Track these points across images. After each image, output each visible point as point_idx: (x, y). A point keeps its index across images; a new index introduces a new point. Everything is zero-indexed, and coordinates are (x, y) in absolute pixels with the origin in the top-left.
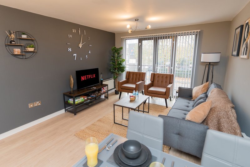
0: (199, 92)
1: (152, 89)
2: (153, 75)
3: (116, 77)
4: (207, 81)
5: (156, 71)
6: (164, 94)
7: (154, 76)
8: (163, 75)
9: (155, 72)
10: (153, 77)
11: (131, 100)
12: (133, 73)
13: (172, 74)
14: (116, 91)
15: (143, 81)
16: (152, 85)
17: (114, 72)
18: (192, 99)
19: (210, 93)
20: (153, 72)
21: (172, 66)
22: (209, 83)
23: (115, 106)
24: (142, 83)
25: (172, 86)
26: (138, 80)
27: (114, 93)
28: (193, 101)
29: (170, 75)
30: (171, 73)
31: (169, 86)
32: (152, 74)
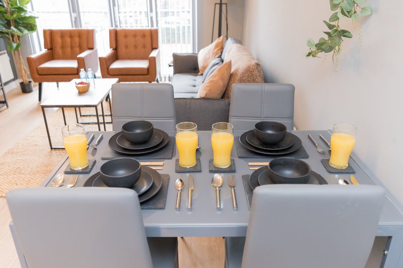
0: (209, 58)
1: (116, 65)
2: (113, 35)
3: (15, 45)
4: (220, 35)
5: (118, 24)
6: (146, 72)
7: (116, 36)
8: (135, 34)
9: (116, 26)
10: (114, 38)
11: (81, 91)
12: (63, 34)
13: (155, 27)
14: (22, 84)
15: (92, 49)
16: (115, 57)
17: (7, 33)
18: (200, 73)
19: (226, 54)
20: (112, 26)
21: (151, 11)
22: (223, 39)
23: (45, 108)
24: (90, 54)
25: (159, 53)
26: (77, 49)
27: (20, 90)
28: (201, 76)
29: (151, 31)
30: (152, 26)
31: (153, 54)
32: (110, 32)
